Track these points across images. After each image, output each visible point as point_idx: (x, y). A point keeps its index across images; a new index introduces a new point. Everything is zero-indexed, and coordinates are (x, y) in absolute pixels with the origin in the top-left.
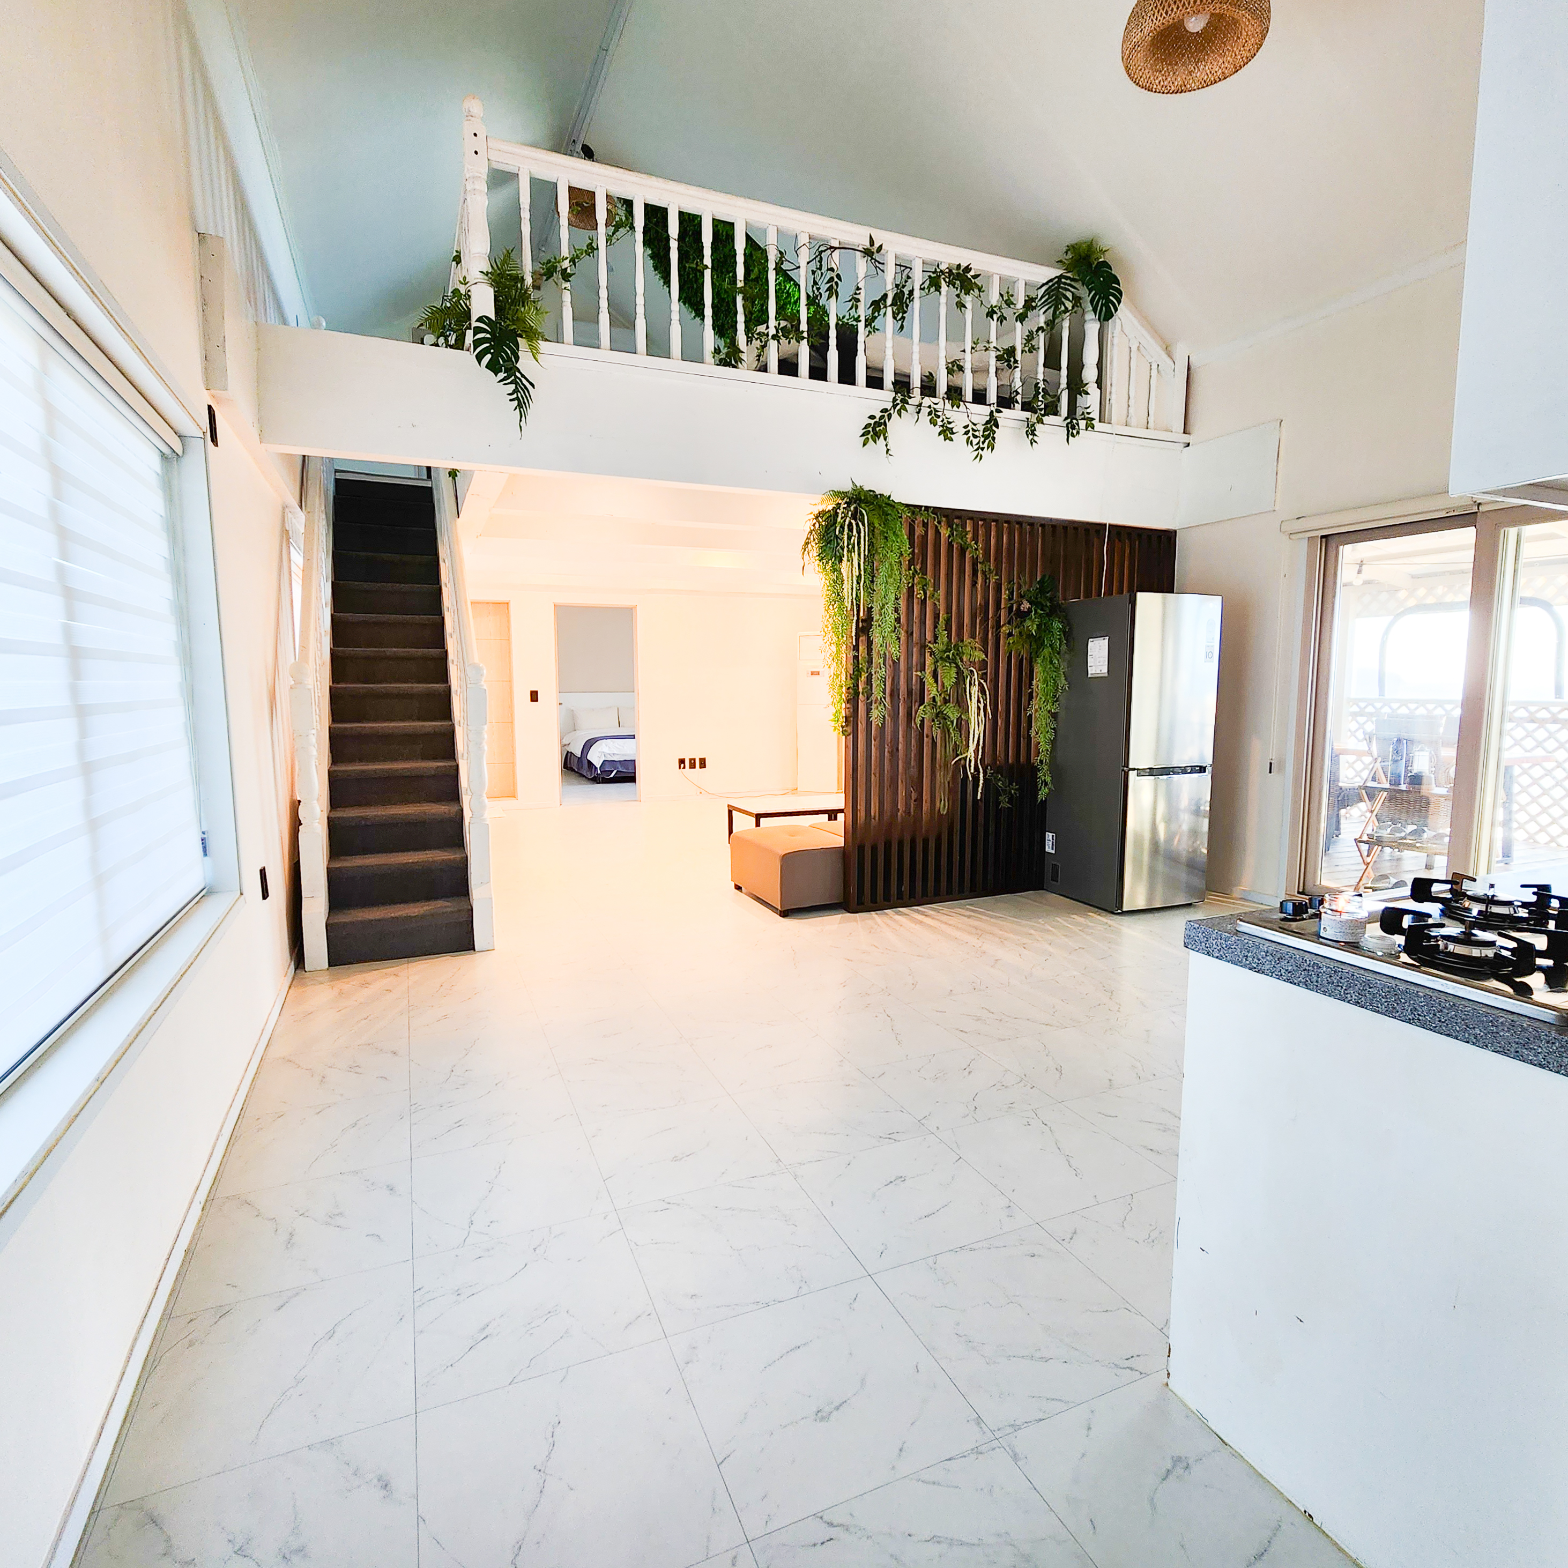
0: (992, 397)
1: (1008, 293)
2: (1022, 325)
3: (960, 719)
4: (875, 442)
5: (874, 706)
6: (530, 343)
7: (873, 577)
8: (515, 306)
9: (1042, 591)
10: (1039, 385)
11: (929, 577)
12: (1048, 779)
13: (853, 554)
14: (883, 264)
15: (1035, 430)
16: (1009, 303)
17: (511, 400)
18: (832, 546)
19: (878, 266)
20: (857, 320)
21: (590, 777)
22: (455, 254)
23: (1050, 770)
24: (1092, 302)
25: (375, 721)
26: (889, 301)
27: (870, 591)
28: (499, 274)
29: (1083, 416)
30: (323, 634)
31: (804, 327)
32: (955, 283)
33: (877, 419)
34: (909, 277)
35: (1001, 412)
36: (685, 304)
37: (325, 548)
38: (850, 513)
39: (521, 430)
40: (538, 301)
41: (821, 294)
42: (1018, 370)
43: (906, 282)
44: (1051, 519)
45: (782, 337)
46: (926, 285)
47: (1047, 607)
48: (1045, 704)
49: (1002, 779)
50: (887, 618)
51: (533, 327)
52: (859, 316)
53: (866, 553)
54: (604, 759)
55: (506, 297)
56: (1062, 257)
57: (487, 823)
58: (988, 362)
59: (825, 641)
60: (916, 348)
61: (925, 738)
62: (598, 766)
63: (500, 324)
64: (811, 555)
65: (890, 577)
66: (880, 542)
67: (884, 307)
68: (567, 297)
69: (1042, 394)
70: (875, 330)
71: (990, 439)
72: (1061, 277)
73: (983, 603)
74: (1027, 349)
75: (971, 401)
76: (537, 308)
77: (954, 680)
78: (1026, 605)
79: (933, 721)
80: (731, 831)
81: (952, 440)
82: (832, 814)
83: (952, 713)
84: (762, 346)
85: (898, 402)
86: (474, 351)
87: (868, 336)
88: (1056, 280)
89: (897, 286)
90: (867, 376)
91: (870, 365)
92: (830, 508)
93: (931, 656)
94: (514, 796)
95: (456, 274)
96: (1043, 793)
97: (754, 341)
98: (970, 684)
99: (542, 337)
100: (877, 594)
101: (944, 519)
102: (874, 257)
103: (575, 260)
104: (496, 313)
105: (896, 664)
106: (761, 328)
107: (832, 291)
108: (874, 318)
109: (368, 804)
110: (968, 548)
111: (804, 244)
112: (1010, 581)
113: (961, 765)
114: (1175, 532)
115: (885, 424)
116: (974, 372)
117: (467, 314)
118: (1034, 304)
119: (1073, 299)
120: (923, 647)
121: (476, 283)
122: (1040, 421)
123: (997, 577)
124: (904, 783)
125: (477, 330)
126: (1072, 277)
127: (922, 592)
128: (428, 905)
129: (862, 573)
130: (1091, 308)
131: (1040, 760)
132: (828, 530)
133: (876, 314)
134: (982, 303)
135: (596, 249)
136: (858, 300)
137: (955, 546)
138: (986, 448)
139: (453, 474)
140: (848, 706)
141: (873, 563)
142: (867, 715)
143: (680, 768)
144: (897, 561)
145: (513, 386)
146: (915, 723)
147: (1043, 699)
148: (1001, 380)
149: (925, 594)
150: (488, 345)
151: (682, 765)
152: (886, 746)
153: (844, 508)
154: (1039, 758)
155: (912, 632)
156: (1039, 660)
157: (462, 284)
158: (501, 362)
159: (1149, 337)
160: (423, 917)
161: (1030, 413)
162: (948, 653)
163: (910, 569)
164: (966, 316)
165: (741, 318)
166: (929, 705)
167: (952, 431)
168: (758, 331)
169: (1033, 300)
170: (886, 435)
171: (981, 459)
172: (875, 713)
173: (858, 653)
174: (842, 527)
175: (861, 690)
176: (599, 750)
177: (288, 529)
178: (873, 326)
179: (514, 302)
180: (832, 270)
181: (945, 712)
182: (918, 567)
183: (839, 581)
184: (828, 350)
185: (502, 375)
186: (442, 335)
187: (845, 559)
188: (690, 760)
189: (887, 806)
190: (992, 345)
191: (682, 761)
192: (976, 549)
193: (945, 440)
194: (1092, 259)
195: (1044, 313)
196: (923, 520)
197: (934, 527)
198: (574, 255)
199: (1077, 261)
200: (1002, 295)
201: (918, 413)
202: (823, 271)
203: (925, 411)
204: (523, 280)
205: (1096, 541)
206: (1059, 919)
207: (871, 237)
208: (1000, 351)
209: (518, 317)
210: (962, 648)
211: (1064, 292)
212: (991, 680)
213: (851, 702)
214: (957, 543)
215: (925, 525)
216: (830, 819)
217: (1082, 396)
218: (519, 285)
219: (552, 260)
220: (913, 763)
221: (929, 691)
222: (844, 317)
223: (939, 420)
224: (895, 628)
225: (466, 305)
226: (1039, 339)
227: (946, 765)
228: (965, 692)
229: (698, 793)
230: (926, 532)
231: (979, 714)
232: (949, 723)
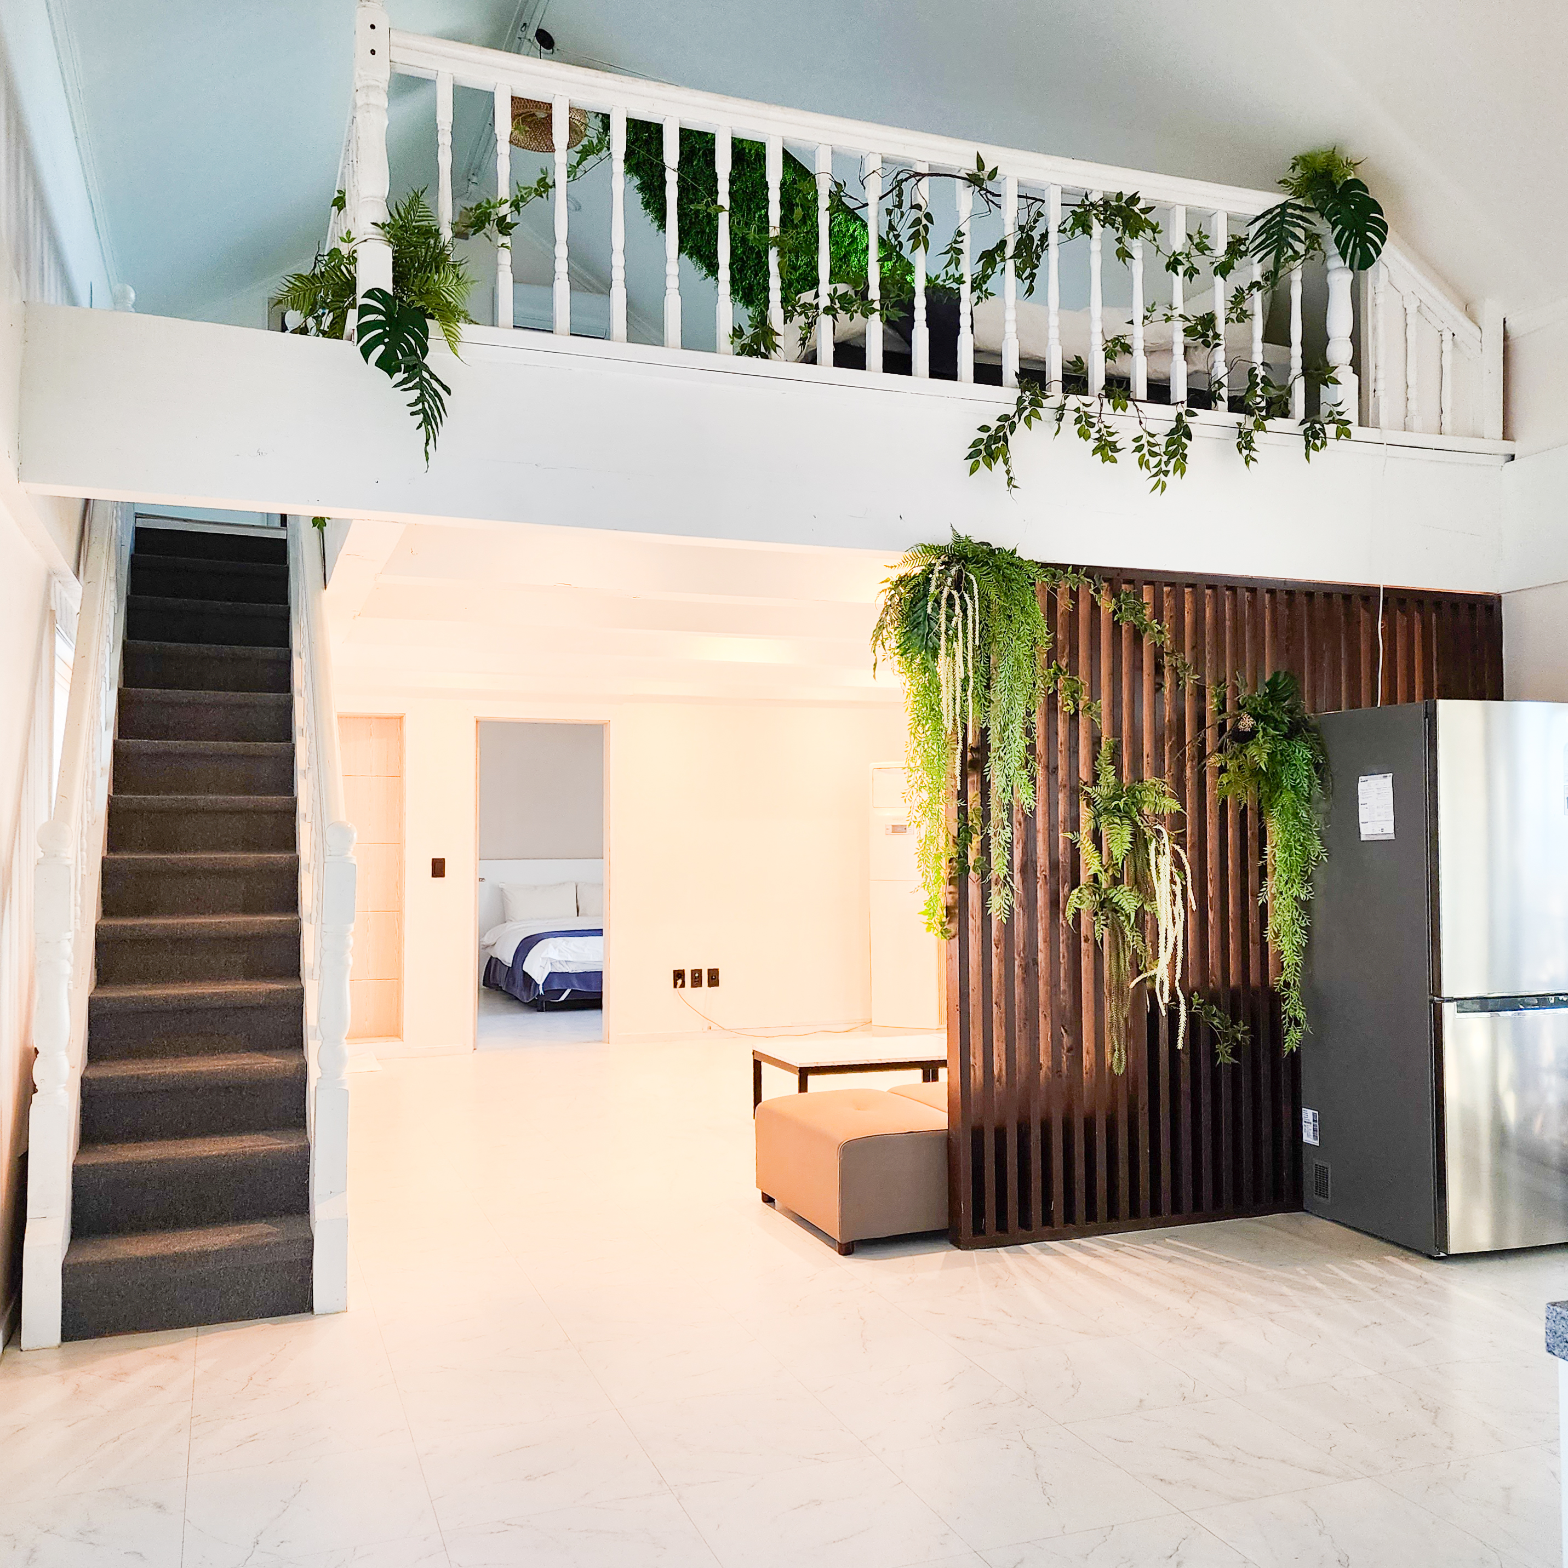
0: (1180, 391)
1: (1200, 233)
2: (1225, 279)
3: (1140, 912)
4: (990, 467)
5: (994, 889)
6: (444, 327)
7: (989, 679)
8: (425, 272)
9: (1274, 695)
10: (1257, 372)
11: (1082, 677)
12: (1301, 1015)
13: (955, 643)
14: (999, 195)
15: (1252, 441)
16: (1202, 248)
17: (413, 414)
18: (920, 632)
19: (992, 198)
20: (960, 280)
21: (526, 1001)
22: (336, 195)
23: (1303, 997)
24: (1338, 241)
25: (172, 913)
26: (1010, 250)
27: (985, 702)
28: (401, 227)
29: (1331, 418)
30: (98, 772)
31: (874, 293)
32: (1115, 220)
33: (992, 432)
34: (1040, 214)
35: (1195, 415)
36: (691, 257)
37: (111, 636)
38: (950, 579)
39: (427, 459)
40: (459, 265)
41: (900, 244)
42: (1221, 348)
43: (1036, 221)
44: (1285, 582)
45: (838, 310)
46: (1068, 225)
47: (1284, 723)
48: (1289, 886)
49: (1218, 1013)
50: (1013, 746)
51: (451, 303)
52: (962, 276)
53: (977, 643)
54: (550, 971)
55: (411, 260)
56: (1288, 175)
57: (346, 1088)
58: (1172, 337)
59: (911, 783)
60: (1054, 321)
61: (1083, 943)
62: (540, 982)
63: (401, 299)
64: (887, 647)
65: (1017, 678)
66: (1000, 625)
67: (1002, 261)
68: (505, 258)
69: (1262, 385)
70: (988, 294)
71: (1178, 456)
72: (1284, 206)
73: (1175, 719)
74: (1234, 316)
75: (1145, 399)
76: (457, 276)
77: (1128, 846)
78: (1247, 723)
79: (1096, 914)
80: (757, 1099)
81: (1115, 461)
82: (930, 1070)
83: (1127, 900)
84: (808, 323)
85: (1026, 403)
86: (358, 342)
87: (976, 304)
88: (1279, 210)
89: (1021, 228)
90: (975, 364)
91: (981, 346)
92: (918, 571)
93: (1088, 806)
94: (395, 1032)
95: (338, 224)
96: (1293, 1039)
97: (796, 317)
98: (1157, 852)
99: (465, 318)
100: (996, 706)
101: (1105, 585)
102: (984, 186)
103: (518, 204)
104: (395, 281)
105: (1029, 819)
106: (807, 297)
107: (919, 239)
108: (985, 278)
109: (151, 1054)
110: (1146, 630)
111: (874, 171)
112: (1220, 683)
113: (1147, 991)
114: (1499, 597)
115: (1006, 441)
116: (1149, 352)
117: (351, 285)
118: (1243, 248)
119: (1306, 239)
120: (1075, 792)
121: (365, 241)
122: (1259, 427)
123: (1197, 677)
124: (1048, 1019)
125: (364, 310)
126: (1303, 205)
127: (1070, 702)
128: (240, 1232)
129: (971, 674)
130: (1337, 251)
131: (1285, 981)
132: (915, 606)
133: (990, 271)
134: (1158, 250)
135: (551, 187)
136: (960, 252)
137: (1125, 628)
138: (1171, 473)
139: (319, 522)
140: (951, 888)
141: (989, 657)
142: (983, 904)
143: (675, 986)
144: (1028, 653)
145: (417, 393)
146: (1065, 918)
147: (1285, 876)
148: (1194, 363)
149: (1076, 704)
150: (381, 331)
151: (680, 982)
152: (1016, 956)
153: (940, 572)
154: (1282, 978)
155: (1057, 768)
156: (1275, 812)
157: (345, 241)
158: (400, 357)
159: (1434, 291)
160: (228, 1252)
161: (1243, 415)
162: (1116, 802)
163: (1050, 667)
164: (1134, 270)
165: (775, 283)
166: (1087, 888)
167: (1115, 446)
168: (801, 302)
169: (1241, 241)
170: (1008, 456)
171: (1163, 490)
172: (997, 902)
173: (966, 802)
174: (937, 601)
175: (971, 862)
176: (542, 956)
177: (53, 608)
178: (984, 289)
179: (424, 266)
180: (918, 207)
181: (1115, 900)
182: (1063, 663)
183: (933, 687)
184: (913, 328)
185: (399, 376)
186: (311, 312)
187: (942, 652)
188: (693, 972)
189: (1021, 1058)
190: (1176, 313)
191: (679, 975)
192: (1160, 632)
193: (1103, 461)
194: (1335, 178)
195: (1259, 262)
196: (1070, 587)
197: (1090, 596)
198: (517, 196)
199: (1311, 180)
200: (1190, 237)
201: (1059, 420)
202: (903, 209)
203: (1070, 416)
204: (437, 234)
205: (1363, 615)
206: (1329, 1266)
207: (978, 154)
208: (1189, 321)
209: (428, 289)
210: (1140, 793)
211: (1291, 229)
212: (1192, 846)
213: (957, 882)
214: (1127, 623)
215: (1074, 595)
216: (926, 1079)
217: (1328, 387)
218: (432, 242)
219: (484, 204)
220: (1063, 986)
221: (1087, 864)
222: (937, 277)
223: (1093, 431)
224: (1027, 762)
225: (349, 272)
226: (1253, 299)
227: (1120, 989)
228: (1148, 864)
229: (706, 1029)
230: (1076, 606)
231: (1174, 903)
232: (1122, 918)
